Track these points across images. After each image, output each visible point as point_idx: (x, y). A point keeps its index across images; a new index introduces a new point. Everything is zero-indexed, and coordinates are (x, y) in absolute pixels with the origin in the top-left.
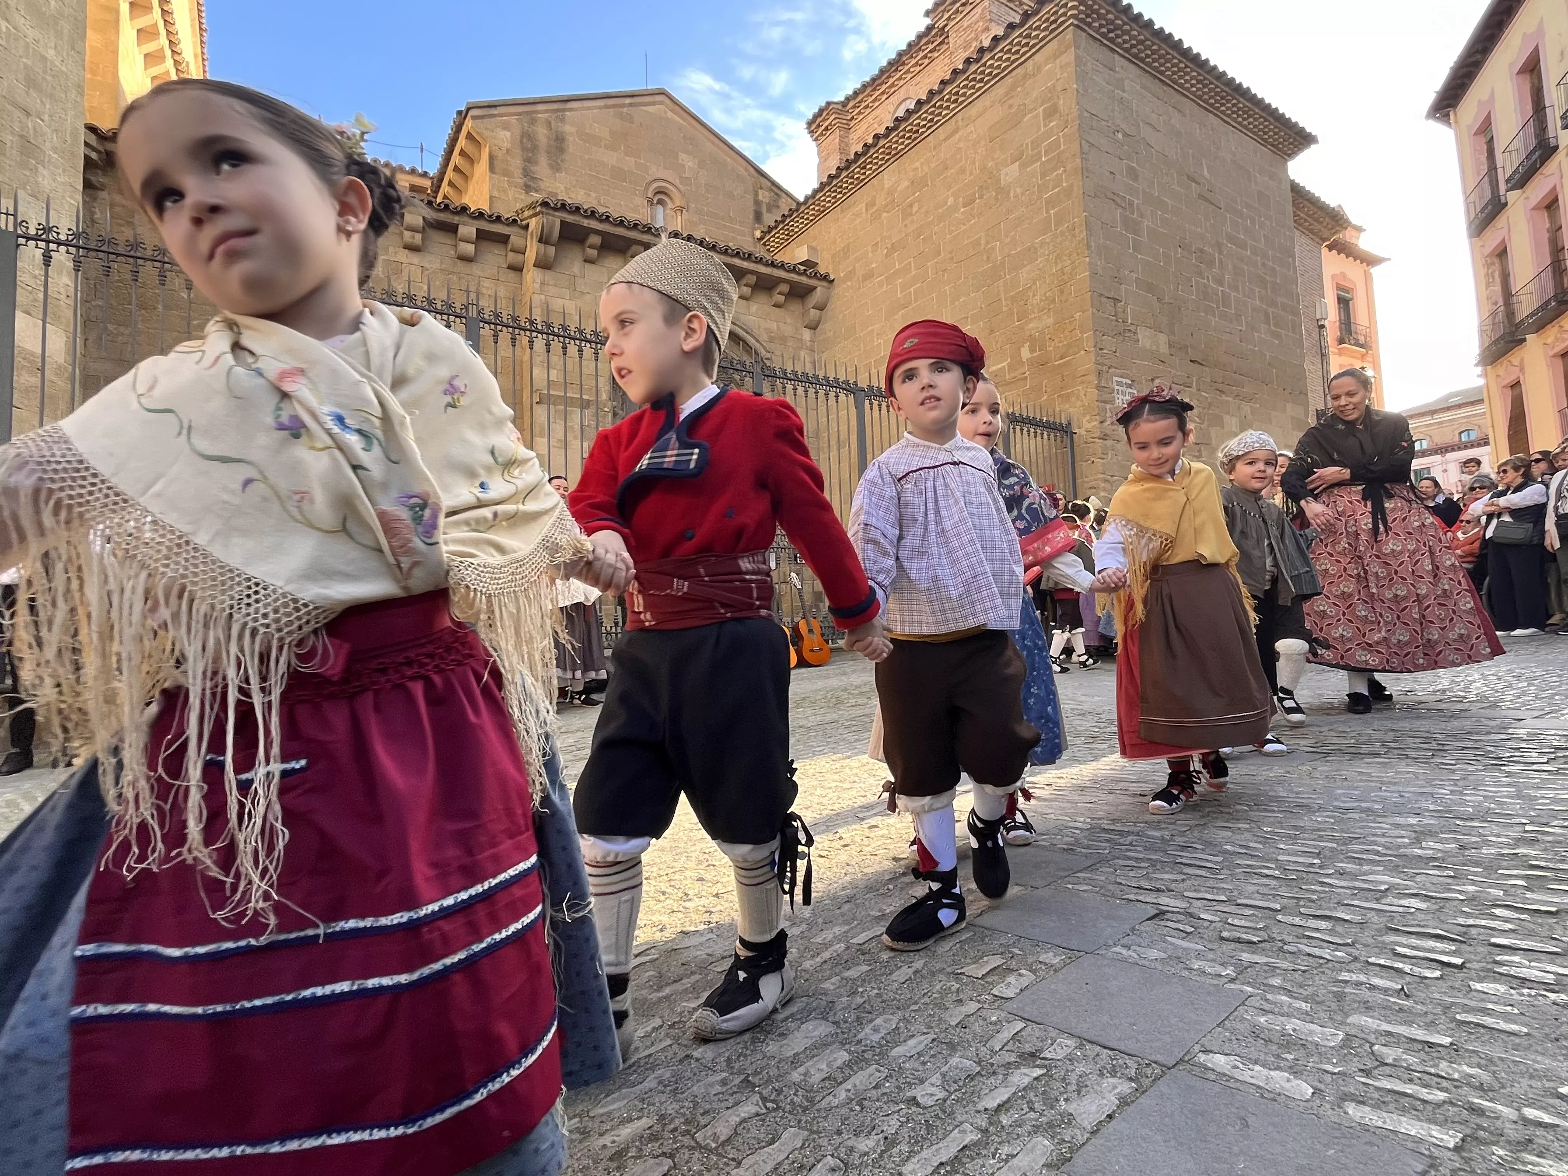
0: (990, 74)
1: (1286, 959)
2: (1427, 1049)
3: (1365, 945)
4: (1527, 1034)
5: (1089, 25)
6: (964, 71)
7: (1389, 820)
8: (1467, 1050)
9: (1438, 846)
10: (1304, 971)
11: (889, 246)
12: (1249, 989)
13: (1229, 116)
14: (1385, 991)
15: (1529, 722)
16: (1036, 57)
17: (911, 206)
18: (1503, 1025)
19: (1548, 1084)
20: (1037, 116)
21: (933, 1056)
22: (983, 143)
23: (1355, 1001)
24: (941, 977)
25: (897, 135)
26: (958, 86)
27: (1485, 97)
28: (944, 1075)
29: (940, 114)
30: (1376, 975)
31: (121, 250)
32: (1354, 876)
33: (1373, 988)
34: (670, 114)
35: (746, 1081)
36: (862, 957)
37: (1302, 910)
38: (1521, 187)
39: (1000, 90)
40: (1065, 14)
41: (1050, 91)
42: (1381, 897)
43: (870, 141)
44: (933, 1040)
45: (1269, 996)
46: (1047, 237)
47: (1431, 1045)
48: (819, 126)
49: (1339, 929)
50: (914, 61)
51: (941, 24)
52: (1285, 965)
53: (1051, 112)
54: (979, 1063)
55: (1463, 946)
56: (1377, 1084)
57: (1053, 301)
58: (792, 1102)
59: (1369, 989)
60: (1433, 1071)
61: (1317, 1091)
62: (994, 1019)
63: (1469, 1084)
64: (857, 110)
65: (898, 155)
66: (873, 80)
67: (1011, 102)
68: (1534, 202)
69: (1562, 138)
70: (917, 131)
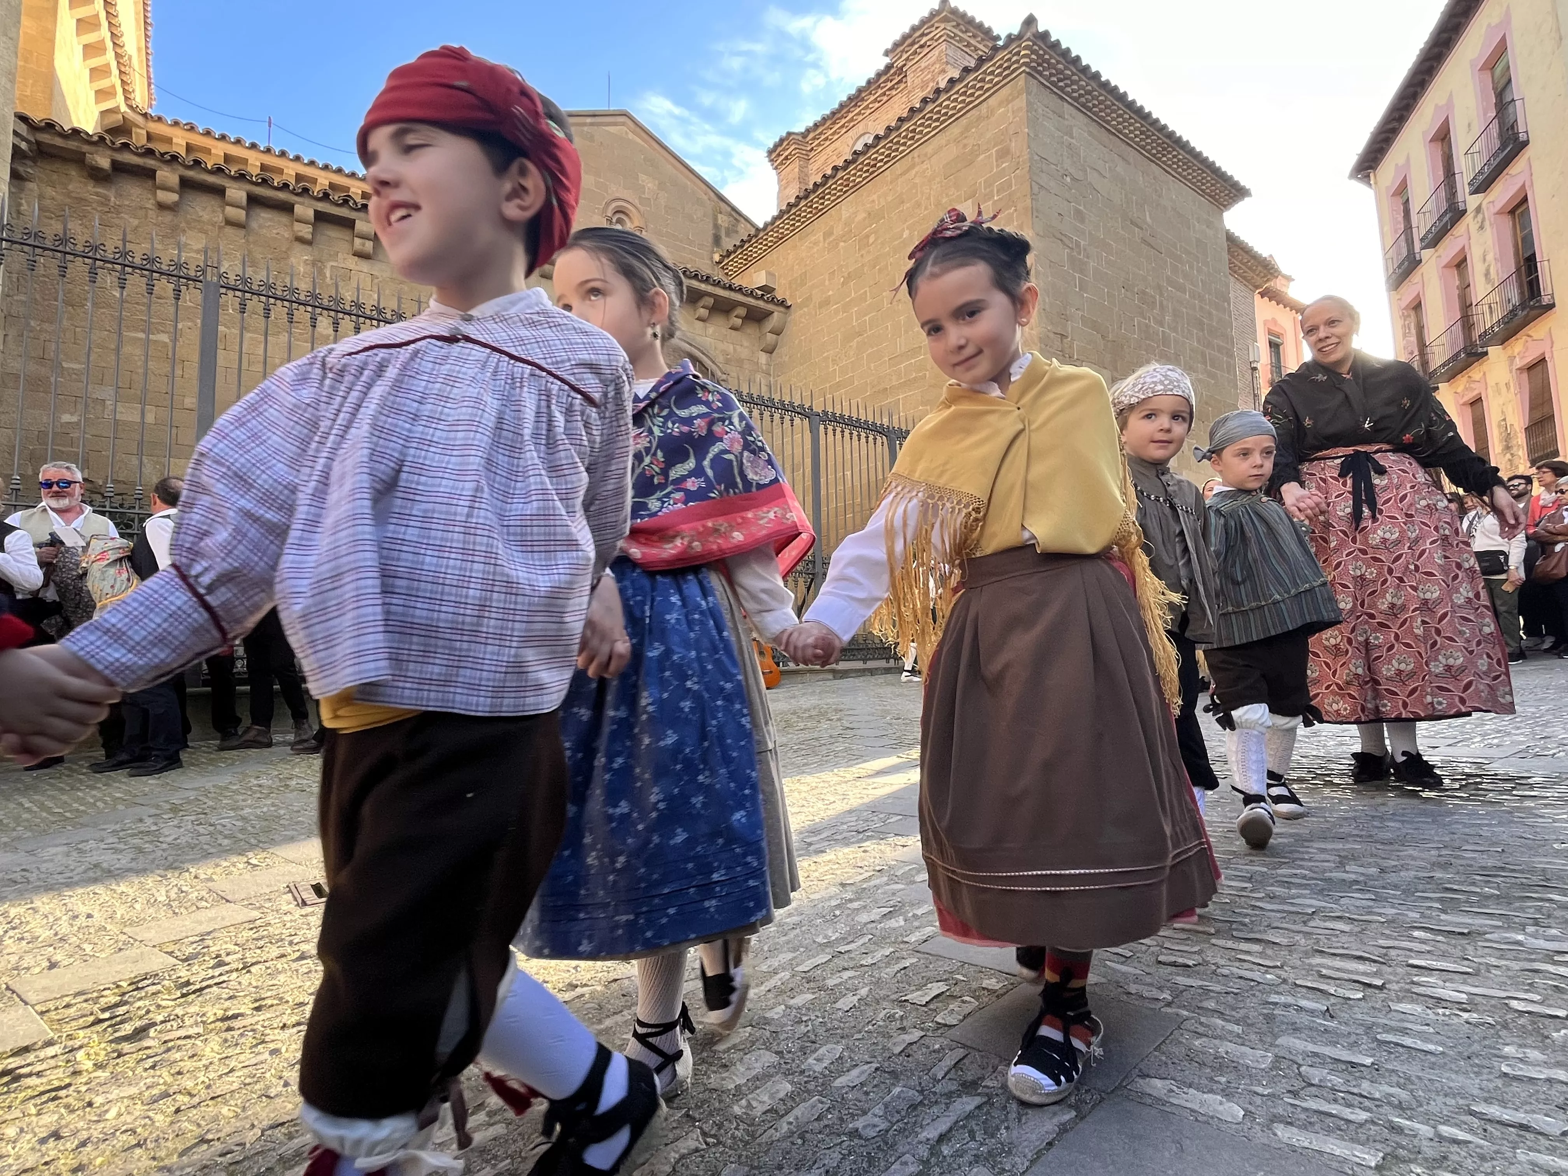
0: (946, 114)
1: (1219, 982)
2: (1350, 1069)
3: (1293, 968)
4: (1443, 1053)
5: (1040, 73)
6: (920, 110)
7: (1316, 845)
8: (1387, 1070)
9: (1361, 870)
10: (1236, 994)
11: (846, 275)
12: (1185, 1013)
13: (1170, 166)
14: (1312, 1012)
15: (1442, 750)
16: (990, 101)
17: (867, 236)
18: (1420, 1045)
19: (1461, 1102)
20: (989, 157)
21: (875, 1086)
22: (938, 179)
23: (1283, 1023)
24: (885, 1004)
25: (855, 168)
26: (915, 124)
27: (1401, 161)
28: (886, 1106)
29: (896, 150)
30: (1304, 997)
31: (48, 244)
32: (1283, 900)
33: (1301, 1009)
34: (631, 136)
35: (687, 1115)
36: (807, 986)
37: (1234, 933)
38: (1434, 246)
39: (955, 130)
40: (1017, 61)
41: (1003, 134)
42: (1309, 920)
43: (829, 172)
44: (877, 1069)
45: (1203, 1019)
47: (1353, 1065)
48: (779, 155)
49: (1269, 952)
50: (871, 98)
51: (900, 63)
52: (1218, 988)
53: (1004, 154)
54: (921, 1092)
55: (1384, 967)
56: (1304, 1105)
58: (733, 1137)
59: (1296, 1010)
60: (1355, 1090)
61: (1248, 1113)
62: (937, 1046)
63: (1389, 1103)
65: (857, 186)
66: (833, 113)
67: (965, 141)
68: (1445, 260)
69: (1472, 202)
70: (875, 165)
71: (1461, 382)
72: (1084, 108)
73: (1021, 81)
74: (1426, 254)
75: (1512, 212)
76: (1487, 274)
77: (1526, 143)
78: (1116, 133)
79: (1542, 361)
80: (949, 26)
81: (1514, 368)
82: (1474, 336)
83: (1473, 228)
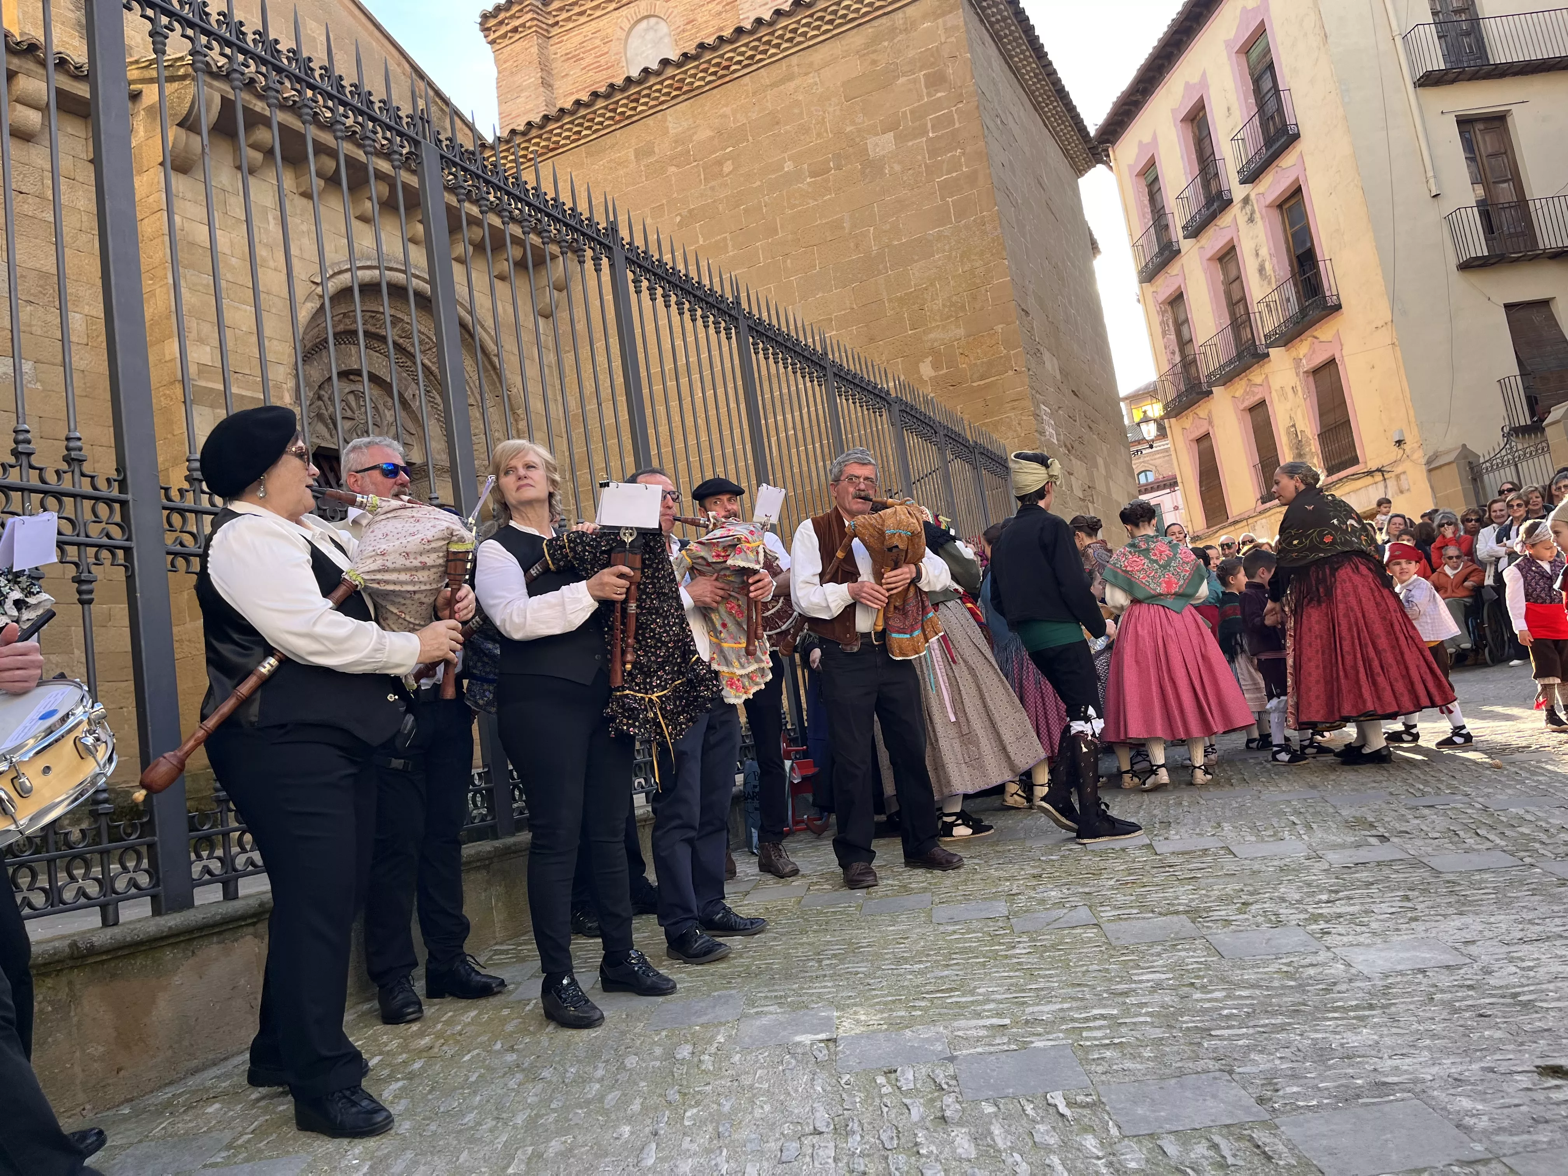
0: (844, 16)
11: (685, 212)
17: (720, 163)
20: (915, 81)
22: (834, 100)
26: (798, 22)
27: (1146, 138)
29: (765, 52)
38: (1195, 237)
39: (857, 39)
41: (932, 55)
43: (655, 66)
46: (947, 229)
48: (501, 23)
53: (936, 80)
57: (963, 308)
64: (565, 15)
65: (694, 93)
67: (874, 56)
68: (1210, 253)
69: (1238, 192)
70: (727, 68)
71: (1239, 387)
74: (1186, 245)
75: (1280, 206)
76: (1261, 270)
77: (1297, 136)
79: (1331, 363)
81: (1301, 371)
82: (1246, 334)
83: (1242, 219)
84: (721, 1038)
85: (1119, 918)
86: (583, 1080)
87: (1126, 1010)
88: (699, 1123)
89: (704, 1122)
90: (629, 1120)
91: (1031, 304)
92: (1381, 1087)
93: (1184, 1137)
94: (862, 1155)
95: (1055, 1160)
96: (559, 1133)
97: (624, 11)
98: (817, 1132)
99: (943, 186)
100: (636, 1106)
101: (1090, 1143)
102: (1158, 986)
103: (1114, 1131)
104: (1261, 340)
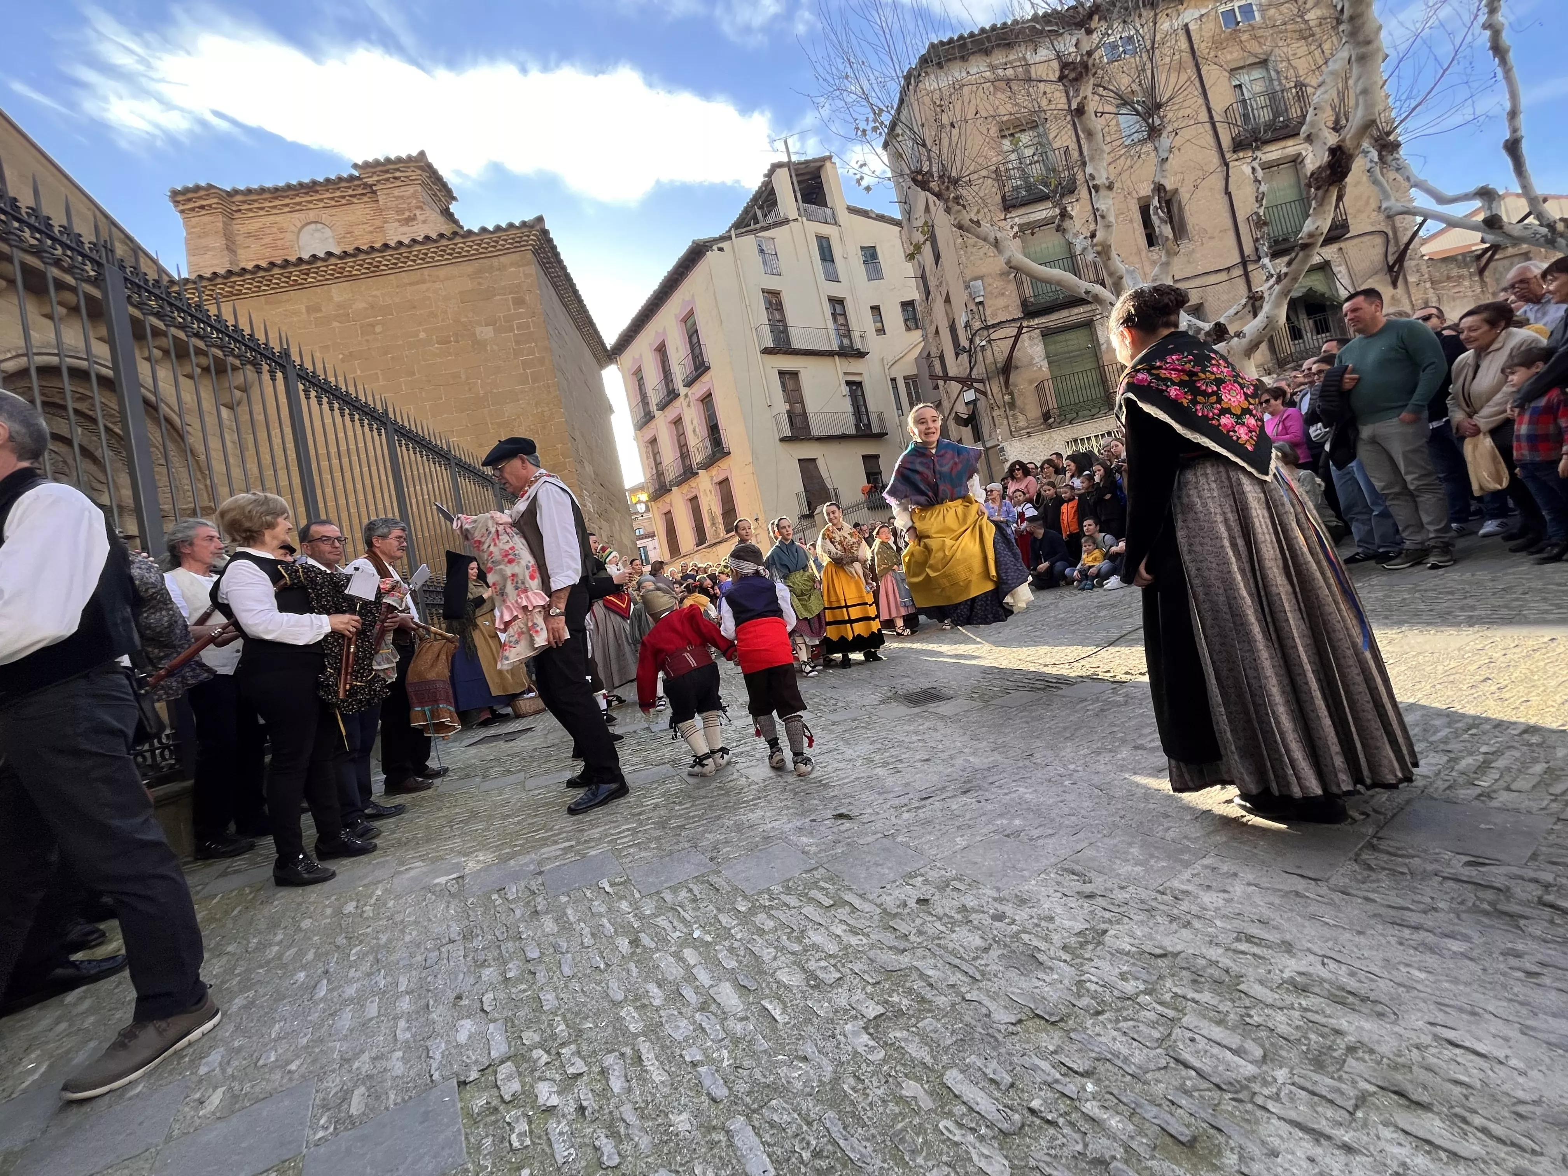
5: (539, 254)
6: (435, 241)
11: (346, 353)
13: (585, 336)
16: (502, 259)
17: (373, 325)
20: (506, 300)
22: (454, 301)
25: (354, 262)
26: (428, 249)
27: (637, 356)
29: (405, 262)
38: (662, 410)
39: (469, 268)
40: (527, 241)
41: (516, 287)
43: (321, 255)
46: (526, 387)
48: (190, 200)
50: (328, 195)
51: (370, 181)
53: (519, 302)
64: (246, 207)
65: (351, 278)
66: (276, 189)
67: (479, 280)
68: (669, 419)
69: (683, 391)
70: (377, 267)
71: (685, 488)
72: (555, 286)
73: (530, 256)
74: (658, 414)
75: (702, 401)
76: (694, 431)
77: (709, 368)
78: (565, 306)
79: (727, 479)
80: (425, 174)
81: (713, 482)
82: (687, 462)
83: (685, 404)
84: (379, 892)
85: (634, 771)
86: (263, 946)
87: (641, 824)
88: (362, 956)
89: (366, 954)
90: (304, 967)
91: (577, 435)
92: (767, 839)
93: (674, 890)
94: (483, 949)
95: (605, 920)
96: (241, 992)
97: (296, 215)
98: (451, 941)
99: (524, 363)
100: (310, 956)
101: (624, 905)
102: (656, 806)
103: (637, 895)
104: (695, 466)
